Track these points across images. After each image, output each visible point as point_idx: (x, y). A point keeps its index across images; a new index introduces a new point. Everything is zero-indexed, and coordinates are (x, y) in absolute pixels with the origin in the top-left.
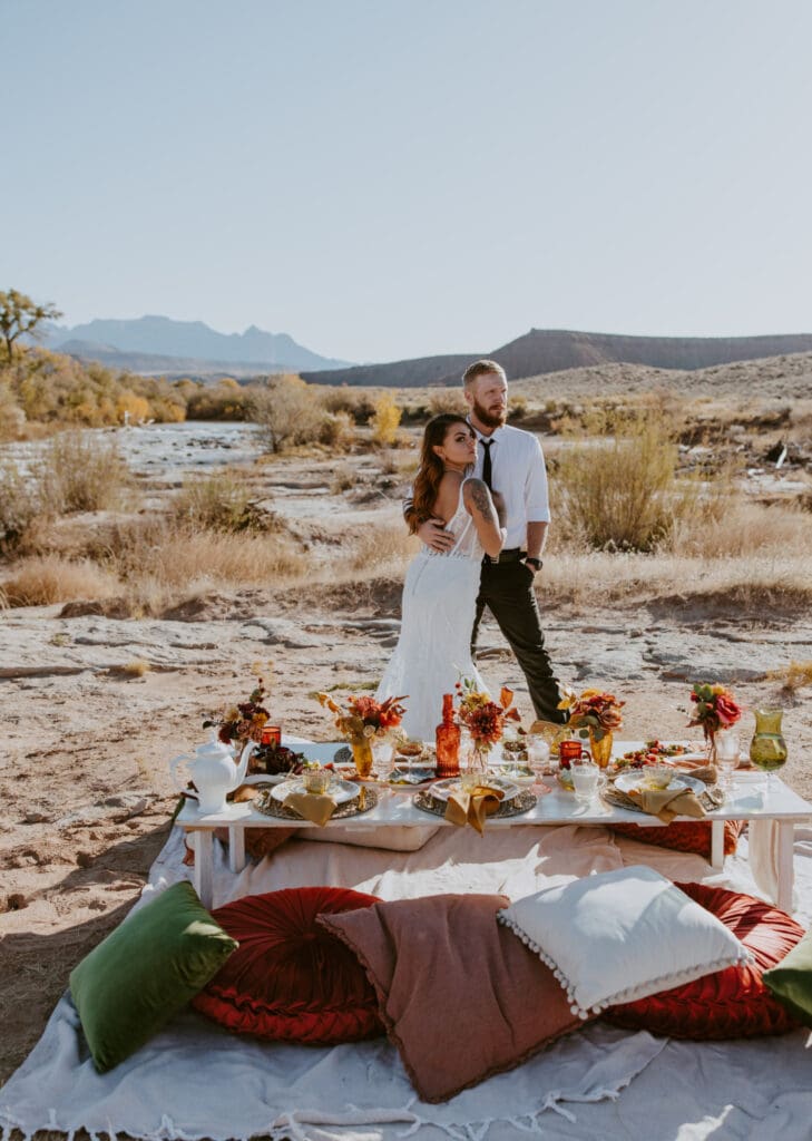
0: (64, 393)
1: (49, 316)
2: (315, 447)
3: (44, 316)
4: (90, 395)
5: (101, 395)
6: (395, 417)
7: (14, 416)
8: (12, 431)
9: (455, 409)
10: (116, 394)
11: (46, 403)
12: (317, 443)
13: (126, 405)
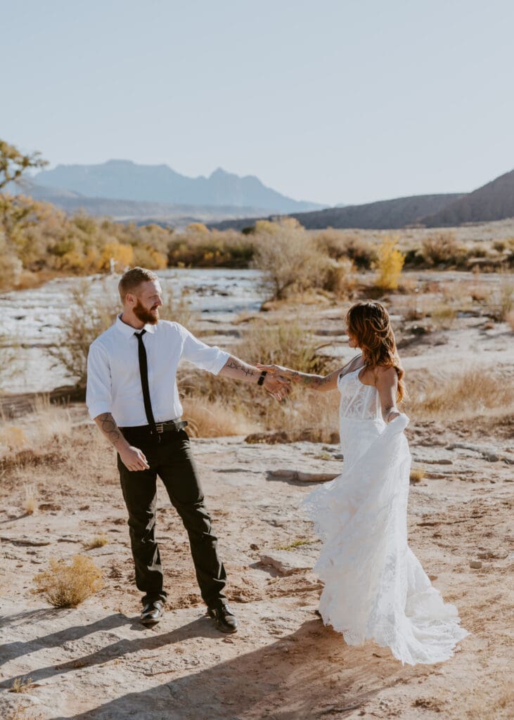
0: (53, 242)
1: (36, 165)
2: (319, 293)
3: (30, 165)
4: (78, 244)
5: (87, 243)
6: (398, 261)
7: (11, 267)
8: (10, 281)
9: (449, 252)
10: (101, 242)
11: (35, 252)
12: (321, 290)
13: (111, 252)
